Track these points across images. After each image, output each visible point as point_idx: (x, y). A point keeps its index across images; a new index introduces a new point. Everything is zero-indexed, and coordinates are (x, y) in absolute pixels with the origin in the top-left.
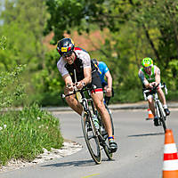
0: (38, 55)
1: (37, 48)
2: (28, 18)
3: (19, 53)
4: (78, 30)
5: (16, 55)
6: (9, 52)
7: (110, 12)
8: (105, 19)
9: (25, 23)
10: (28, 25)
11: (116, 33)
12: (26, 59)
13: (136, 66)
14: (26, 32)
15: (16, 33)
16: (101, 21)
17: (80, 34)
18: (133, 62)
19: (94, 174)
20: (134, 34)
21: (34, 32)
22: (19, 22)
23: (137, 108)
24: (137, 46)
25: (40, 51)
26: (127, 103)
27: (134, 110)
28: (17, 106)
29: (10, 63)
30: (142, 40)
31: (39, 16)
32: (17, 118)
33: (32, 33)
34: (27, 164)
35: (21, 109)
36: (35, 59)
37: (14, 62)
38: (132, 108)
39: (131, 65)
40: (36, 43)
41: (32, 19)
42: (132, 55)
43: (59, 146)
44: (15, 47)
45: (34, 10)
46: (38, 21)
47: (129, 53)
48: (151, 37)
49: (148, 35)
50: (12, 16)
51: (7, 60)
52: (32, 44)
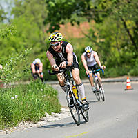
0: (41, 42)
1: (40, 36)
2: (33, 13)
3: (26, 40)
4: (72, 22)
5: (24, 41)
6: (19, 39)
7: (96, 8)
8: (92, 13)
9: (30, 17)
10: (33, 18)
11: (101, 24)
12: (32, 45)
13: (117, 49)
14: (31, 24)
15: (24, 25)
16: (89, 15)
17: (73, 25)
18: (114, 46)
19: (85, 133)
20: (115, 25)
21: (38, 23)
22: (26, 16)
23: (118, 81)
24: (117, 34)
25: (42, 39)
26: (110, 77)
27: (116, 83)
28: (25, 81)
29: (20, 47)
30: (121, 29)
31: (42, 11)
32: (25, 90)
33: (36, 24)
34: (34, 125)
35: (28, 83)
36: (39, 44)
37: (23, 47)
38: (114, 81)
39: (113, 48)
40: (39, 32)
41: (36, 14)
42: (113, 41)
43: (58, 111)
44: (23, 35)
45: (37, 6)
46: (40, 15)
47: (111, 39)
48: (128, 27)
49: (125, 26)
50: (20, 11)
51: (17, 45)
52: (36, 32)
